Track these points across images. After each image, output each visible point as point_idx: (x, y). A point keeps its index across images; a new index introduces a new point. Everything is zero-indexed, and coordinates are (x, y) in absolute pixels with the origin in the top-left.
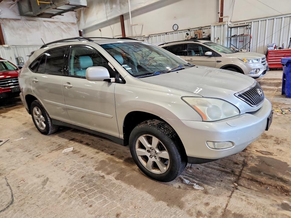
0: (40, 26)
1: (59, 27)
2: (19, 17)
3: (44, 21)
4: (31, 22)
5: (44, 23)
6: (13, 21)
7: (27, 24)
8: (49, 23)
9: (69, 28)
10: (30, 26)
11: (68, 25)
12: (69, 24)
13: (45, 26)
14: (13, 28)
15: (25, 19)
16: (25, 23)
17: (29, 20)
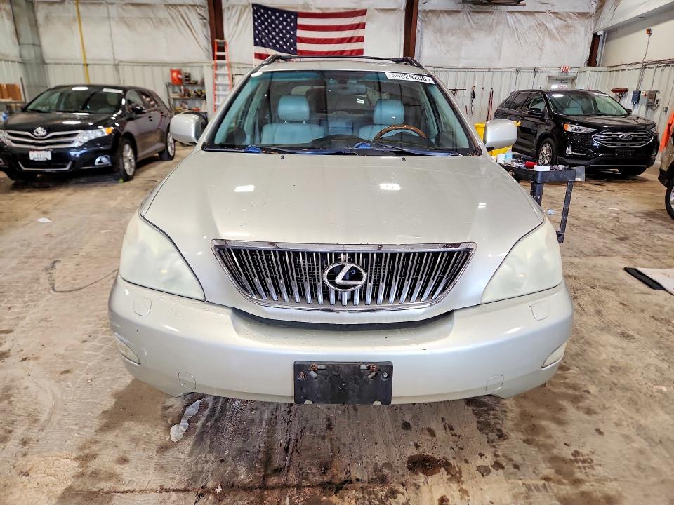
0: (498, 24)
1: (542, 24)
2: (459, 7)
3: (511, 12)
4: (482, 16)
5: (509, 16)
6: (446, 15)
7: (470, 19)
8: (519, 16)
9: (568, 27)
10: (474, 26)
11: (568, 20)
12: (571, 18)
13: (508, 25)
14: (440, 31)
15: (470, 9)
16: (468, 18)
17: (478, 12)
